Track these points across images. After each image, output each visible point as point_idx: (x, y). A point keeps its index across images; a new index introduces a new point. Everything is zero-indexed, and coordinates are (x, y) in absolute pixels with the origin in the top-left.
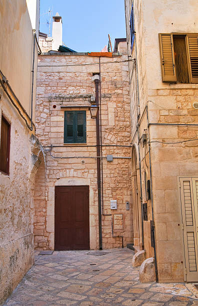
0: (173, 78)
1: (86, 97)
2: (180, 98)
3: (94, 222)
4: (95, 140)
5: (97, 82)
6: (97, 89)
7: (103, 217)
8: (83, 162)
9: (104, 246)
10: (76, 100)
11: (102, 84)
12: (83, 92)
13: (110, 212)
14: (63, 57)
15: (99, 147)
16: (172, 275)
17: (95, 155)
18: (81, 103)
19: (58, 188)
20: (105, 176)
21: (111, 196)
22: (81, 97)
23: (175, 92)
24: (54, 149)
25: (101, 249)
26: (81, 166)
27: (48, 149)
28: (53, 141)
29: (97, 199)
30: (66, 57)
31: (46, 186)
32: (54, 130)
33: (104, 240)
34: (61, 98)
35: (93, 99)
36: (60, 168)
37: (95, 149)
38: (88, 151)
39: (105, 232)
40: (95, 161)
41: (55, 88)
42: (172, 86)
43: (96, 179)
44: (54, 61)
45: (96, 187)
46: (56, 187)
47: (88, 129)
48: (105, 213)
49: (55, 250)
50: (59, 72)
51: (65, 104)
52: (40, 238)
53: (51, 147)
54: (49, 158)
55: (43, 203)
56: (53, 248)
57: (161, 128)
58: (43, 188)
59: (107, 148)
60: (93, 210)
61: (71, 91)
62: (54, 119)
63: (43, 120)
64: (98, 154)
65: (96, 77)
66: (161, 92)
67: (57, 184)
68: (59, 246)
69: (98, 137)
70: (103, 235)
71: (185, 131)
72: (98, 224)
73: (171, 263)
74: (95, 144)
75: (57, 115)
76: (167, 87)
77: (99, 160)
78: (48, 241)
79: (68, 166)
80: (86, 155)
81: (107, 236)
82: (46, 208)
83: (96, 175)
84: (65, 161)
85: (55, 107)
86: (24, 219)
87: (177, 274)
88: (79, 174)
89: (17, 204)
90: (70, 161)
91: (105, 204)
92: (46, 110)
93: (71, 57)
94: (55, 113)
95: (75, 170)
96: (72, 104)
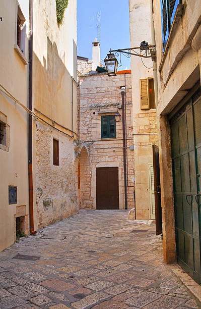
0: (147, 107)
1: (115, 105)
2: (151, 118)
3: (122, 191)
4: (122, 135)
5: (123, 94)
6: (123, 98)
7: (127, 188)
8: (114, 151)
9: (128, 207)
10: (109, 107)
11: (127, 94)
12: (114, 101)
13: (132, 185)
14: (99, 76)
15: (124, 140)
16: (143, 216)
17: (122, 146)
18: (112, 109)
19: (97, 169)
20: (129, 160)
21: (133, 173)
22: (112, 105)
23: (148, 114)
24: (95, 143)
25: (126, 209)
26: (113, 154)
27: (91, 143)
28: (94, 138)
29: (123, 176)
30: (101, 76)
31: (90, 168)
32: (94, 129)
33: (128, 203)
34: (99, 107)
35: (120, 106)
36: (99, 156)
37: (122, 142)
38: (117, 143)
39: (129, 198)
40: (122, 150)
41: (94, 100)
42: (147, 112)
43: (123, 163)
44: (93, 80)
45: (123, 168)
46: (96, 168)
47: (117, 128)
48: (129, 185)
49: (97, 209)
50: (96, 88)
51: (102, 111)
52: (87, 201)
53: (93, 141)
54: (91, 149)
55: (88, 179)
56: (96, 208)
57: (139, 136)
58: (88, 169)
59: (130, 141)
60: (121, 183)
61: (106, 101)
62: (94, 122)
63: (87, 123)
64: (124, 146)
65: (122, 90)
66: (140, 115)
67: (97, 166)
68: (99, 207)
69: (124, 134)
70: (128, 200)
71: (153, 138)
72: (124, 193)
73: (143, 210)
74: (122, 138)
75: (96, 119)
76: (144, 112)
77: (125, 150)
78: (92, 203)
79: (105, 154)
80: (116, 146)
81: (131, 201)
82: (90, 182)
83: (123, 160)
84: (102, 150)
85: (94, 113)
86: (70, 188)
87: (146, 215)
88: (112, 159)
89: (65, 180)
90: (105, 150)
91: (129, 179)
92: (88, 116)
93: (105, 76)
94: (95, 118)
95: (109, 157)
96: (106, 110)
